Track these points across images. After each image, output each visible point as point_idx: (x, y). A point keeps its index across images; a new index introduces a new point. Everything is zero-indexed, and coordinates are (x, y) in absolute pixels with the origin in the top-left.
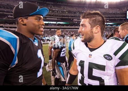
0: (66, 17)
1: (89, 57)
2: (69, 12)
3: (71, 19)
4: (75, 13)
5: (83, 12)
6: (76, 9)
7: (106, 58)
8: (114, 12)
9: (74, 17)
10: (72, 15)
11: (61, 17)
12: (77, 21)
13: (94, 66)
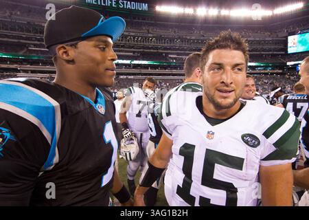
0: (152, 51)
1: (208, 137)
2: (159, 38)
3: (162, 53)
4: (172, 40)
5: (188, 38)
6: (175, 32)
7: (247, 142)
8: (258, 39)
9: (170, 49)
10: (166, 45)
11: (141, 50)
12: (175, 58)
13: (217, 158)
